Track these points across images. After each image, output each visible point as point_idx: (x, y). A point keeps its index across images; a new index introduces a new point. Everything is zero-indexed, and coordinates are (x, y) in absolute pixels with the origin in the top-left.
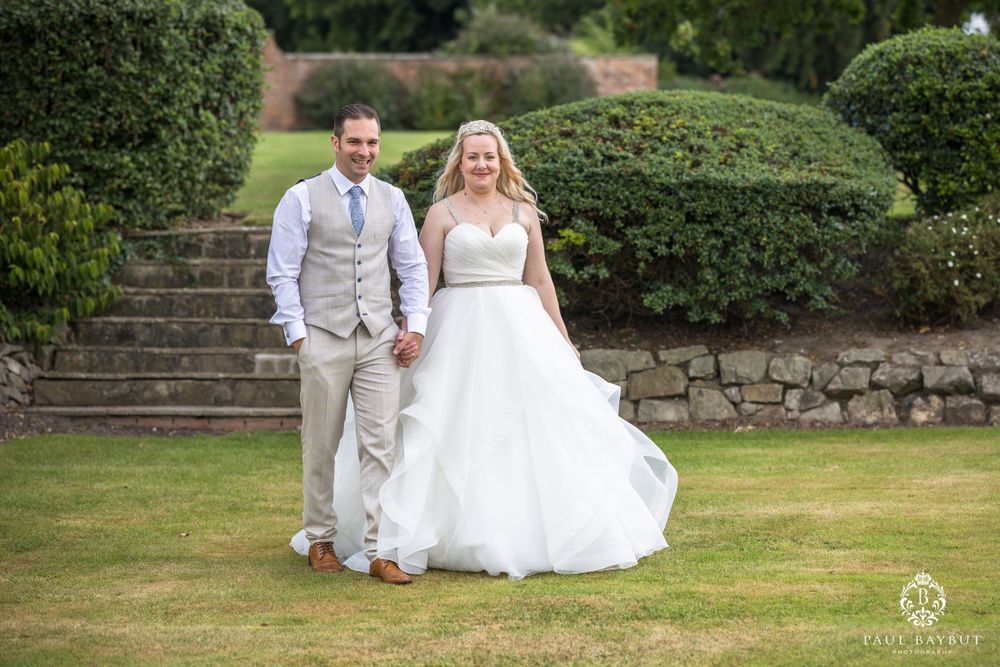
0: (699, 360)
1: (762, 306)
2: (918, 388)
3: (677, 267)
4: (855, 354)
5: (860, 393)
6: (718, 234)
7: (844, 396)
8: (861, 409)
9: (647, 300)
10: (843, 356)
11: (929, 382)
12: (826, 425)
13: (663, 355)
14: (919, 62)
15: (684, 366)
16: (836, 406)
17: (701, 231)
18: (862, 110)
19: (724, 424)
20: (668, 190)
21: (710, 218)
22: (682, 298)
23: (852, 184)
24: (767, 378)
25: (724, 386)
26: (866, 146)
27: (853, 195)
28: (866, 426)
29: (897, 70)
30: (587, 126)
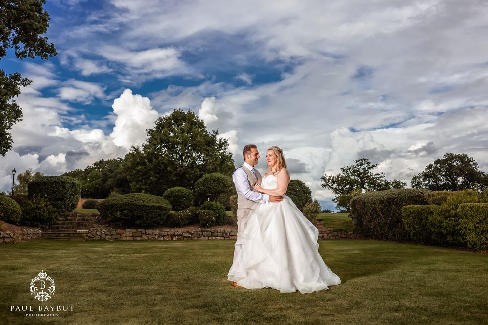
0: (143, 231)
1: (152, 223)
2: (174, 235)
3: (140, 217)
4: (166, 230)
5: (166, 236)
6: (146, 213)
7: (164, 236)
8: (166, 238)
9: (136, 222)
10: (164, 231)
11: (176, 234)
12: (161, 241)
13: (138, 230)
14: (175, 191)
15: (141, 232)
16: (162, 238)
17: (144, 212)
18: (168, 197)
19: (146, 240)
20: (139, 206)
21: (145, 210)
22: (141, 222)
23: (166, 206)
24: (153, 234)
25: (146, 235)
26: (168, 202)
27: (166, 208)
28: (166, 240)
29: (173, 192)
30: (128, 197)
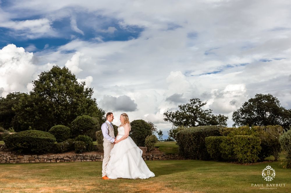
0: (36, 156)
1: (43, 151)
2: (58, 159)
3: (35, 147)
4: (52, 156)
5: (52, 159)
6: (39, 143)
7: (50, 160)
8: (52, 161)
9: (32, 150)
10: (51, 156)
11: (59, 158)
12: (49, 163)
13: (32, 156)
14: (58, 128)
15: (35, 157)
16: (50, 161)
17: (37, 143)
18: (53, 132)
19: (39, 163)
20: (34, 139)
21: (38, 142)
22: (35, 150)
23: (52, 139)
24: (43, 158)
25: (38, 159)
26: (53, 136)
27: (52, 140)
28: (53, 163)
29: (56, 129)
30: (26, 133)
